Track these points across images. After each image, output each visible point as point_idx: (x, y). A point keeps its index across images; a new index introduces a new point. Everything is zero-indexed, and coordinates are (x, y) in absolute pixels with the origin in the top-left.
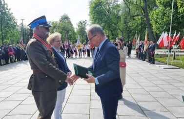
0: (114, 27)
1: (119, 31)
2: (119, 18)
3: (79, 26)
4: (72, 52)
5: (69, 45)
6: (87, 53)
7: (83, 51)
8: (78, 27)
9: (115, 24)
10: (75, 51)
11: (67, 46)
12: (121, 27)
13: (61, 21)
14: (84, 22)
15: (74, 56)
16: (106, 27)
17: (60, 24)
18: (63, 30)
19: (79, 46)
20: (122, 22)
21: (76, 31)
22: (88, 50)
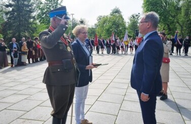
0: (171, 20)
1: (177, 24)
2: (179, 9)
3: (131, 20)
4: (118, 48)
5: (116, 40)
6: (134, 49)
7: (131, 47)
8: (129, 22)
9: (174, 17)
10: (122, 47)
11: (113, 41)
12: (180, 20)
13: (112, 15)
14: (137, 16)
15: (120, 52)
16: (161, 20)
17: (110, 18)
18: (113, 25)
19: (127, 42)
20: (183, 14)
21: (127, 25)
22: (135, 46)
